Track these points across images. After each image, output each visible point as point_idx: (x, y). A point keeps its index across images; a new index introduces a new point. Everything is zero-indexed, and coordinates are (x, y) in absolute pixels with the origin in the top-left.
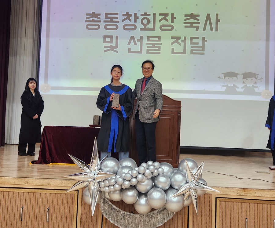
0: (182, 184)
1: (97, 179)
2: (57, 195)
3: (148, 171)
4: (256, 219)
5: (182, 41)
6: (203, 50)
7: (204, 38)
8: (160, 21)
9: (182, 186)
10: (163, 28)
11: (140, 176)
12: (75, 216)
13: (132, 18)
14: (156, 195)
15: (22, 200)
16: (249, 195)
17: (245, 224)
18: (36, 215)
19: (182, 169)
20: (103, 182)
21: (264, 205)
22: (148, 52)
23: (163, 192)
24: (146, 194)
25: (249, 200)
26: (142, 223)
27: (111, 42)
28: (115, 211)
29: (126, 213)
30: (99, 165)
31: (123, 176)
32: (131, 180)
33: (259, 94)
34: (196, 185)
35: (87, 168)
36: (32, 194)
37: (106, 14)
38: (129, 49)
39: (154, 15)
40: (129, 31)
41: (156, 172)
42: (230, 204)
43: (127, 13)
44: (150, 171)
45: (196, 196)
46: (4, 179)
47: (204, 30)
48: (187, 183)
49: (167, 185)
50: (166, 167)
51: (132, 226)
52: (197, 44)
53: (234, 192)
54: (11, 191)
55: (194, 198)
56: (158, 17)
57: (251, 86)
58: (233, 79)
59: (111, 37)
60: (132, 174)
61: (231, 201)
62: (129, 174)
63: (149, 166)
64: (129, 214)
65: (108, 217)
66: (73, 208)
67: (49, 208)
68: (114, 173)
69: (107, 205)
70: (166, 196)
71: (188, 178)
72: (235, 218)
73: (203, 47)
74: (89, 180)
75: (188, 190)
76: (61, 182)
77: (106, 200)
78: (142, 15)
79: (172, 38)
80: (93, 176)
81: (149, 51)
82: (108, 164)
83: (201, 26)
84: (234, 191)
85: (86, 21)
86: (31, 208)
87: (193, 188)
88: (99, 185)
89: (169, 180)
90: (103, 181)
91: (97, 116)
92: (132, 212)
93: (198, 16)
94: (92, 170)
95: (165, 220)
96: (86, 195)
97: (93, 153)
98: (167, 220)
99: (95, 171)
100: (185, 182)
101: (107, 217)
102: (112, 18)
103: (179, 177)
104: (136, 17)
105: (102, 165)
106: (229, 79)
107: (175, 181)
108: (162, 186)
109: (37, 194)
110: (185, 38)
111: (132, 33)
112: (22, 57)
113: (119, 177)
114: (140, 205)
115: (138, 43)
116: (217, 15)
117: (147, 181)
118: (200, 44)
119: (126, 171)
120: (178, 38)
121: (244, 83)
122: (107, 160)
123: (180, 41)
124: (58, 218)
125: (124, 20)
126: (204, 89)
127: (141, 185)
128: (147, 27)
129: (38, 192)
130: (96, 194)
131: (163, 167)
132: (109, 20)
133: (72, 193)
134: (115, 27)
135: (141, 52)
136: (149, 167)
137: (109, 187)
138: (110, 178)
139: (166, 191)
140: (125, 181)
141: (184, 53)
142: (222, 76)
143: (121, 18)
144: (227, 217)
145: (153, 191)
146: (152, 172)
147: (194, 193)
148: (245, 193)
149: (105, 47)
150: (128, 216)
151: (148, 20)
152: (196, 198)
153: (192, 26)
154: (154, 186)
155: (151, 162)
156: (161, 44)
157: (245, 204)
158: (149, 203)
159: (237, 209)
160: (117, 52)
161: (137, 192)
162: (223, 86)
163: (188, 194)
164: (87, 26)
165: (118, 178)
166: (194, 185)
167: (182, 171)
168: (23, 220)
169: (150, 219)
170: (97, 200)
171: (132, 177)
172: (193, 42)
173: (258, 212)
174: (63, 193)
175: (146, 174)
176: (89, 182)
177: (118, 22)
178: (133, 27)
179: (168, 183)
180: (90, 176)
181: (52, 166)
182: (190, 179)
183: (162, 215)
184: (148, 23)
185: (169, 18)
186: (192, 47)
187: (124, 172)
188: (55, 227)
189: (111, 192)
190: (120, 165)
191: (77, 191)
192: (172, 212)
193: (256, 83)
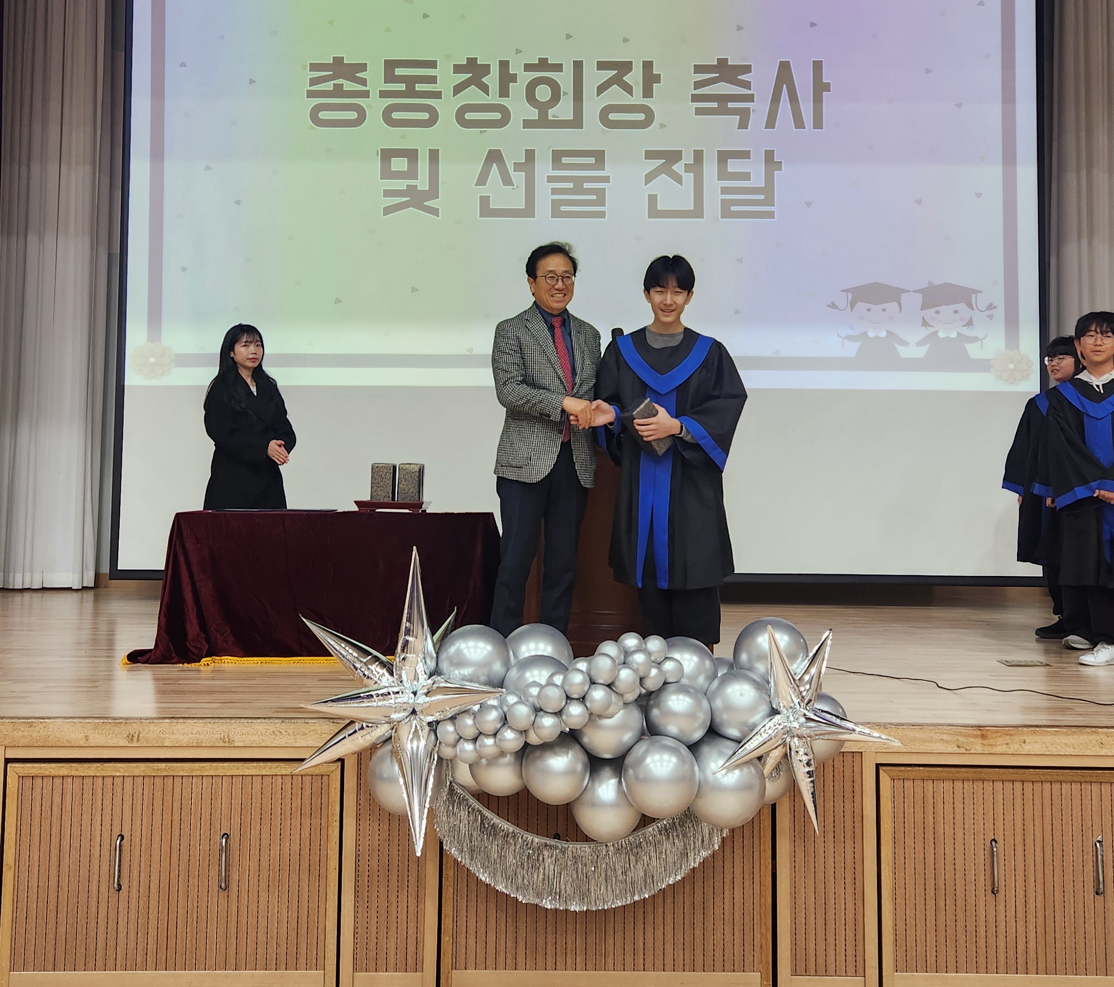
0: (757, 718)
1: (427, 711)
2: (257, 781)
3: (625, 674)
4: (1029, 842)
5: (688, 168)
6: (770, 201)
7: (769, 155)
8: (601, 89)
9: (755, 726)
10: (612, 117)
11: (598, 694)
12: (334, 863)
13: (492, 80)
14: (658, 764)
15: (117, 810)
16: (1000, 750)
17: (988, 862)
18: (175, 866)
19: (750, 660)
20: (449, 722)
22: (556, 213)
23: (684, 751)
24: (618, 764)
25: (1002, 770)
26: (603, 875)
27: (412, 173)
28: (495, 835)
29: (536, 840)
30: (432, 657)
31: (532, 696)
32: (565, 711)
33: (983, 366)
34: (809, 719)
35: (384, 671)
36: (158, 781)
37: (390, 65)
38: (484, 201)
39: (578, 66)
40: (481, 132)
41: (654, 677)
42: (931, 788)
43: (472, 62)
44: (635, 671)
45: (812, 762)
46: (41, 726)
47: (771, 123)
48: (774, 712)
49: (697, 725)
50: (687, 656)
51: (563, 892)
52: (746, 176)
53: (947, 742)
54: (73, 773)
55: (801, 771)
56: (593, 78)
57: (954, 335)
58: (884, 310)
59: (411, 155)
60: (566, 688)
61: (934, 776)
62: (556, 686)
63: (627, 653)
64: (550, 842)
65: (468, 861)
66: (324, 832)
67: (226, 836)
68: (490, 683)
69: (463, 814)
70: (696, 768)
71: (776, 692)
72: (949, 841)
73: (768, 190)
74: (395, 716)
75: (780, 742)
76: (272, 728)
77: (459, 791)
78: (528, 67)
79: (650, 155)
80: (411, 701)
81: (562, 209)
82: (465, 651)
83: (759, 109)
84: (945, 737)
85: (311, 94)
86: (157, 838)
87: (799, 732)
88: (433, 737)
89: (705, 703)
90: (453, 719)
91: (385, 467)
92: (557, 836)
93: (747, 69)
94: (404, 678)
95: (691, 858)
96: (381, 778)
97: (406, 611)
98: (697, 860)
99: (415, 683)
100: (764, 709)
101: (464, 859)
102: (411, 81)
103: (740, 693)
104: (507, 78)
105: (443, 656)
106: (869, 310)
107: (729, 708)
108: (681, 730)
109: (178, 781)
110: (698, 156)
111: (492, 138)
112: (49, 238)
113: (516, 700)
114: (596, 804)
115: (518, 177)
116: (818, 66)
117: (622, 711)
118: (758, 180)
119: (541, 675)
120: (673, 157)
121: (925, 323)
122: (463, 636)
123: (678, 168)
124: (264, 874)
125: (458, 89)
127: (598, 727)
128: (552, 113)
129: (182, 773)
130: (425, 771)
132: (402, 87)
133: (317, 772)
134: (425, 116)
135: (528, 211)
136: (630, 659)
137: (475, 740)
138: (476, 708)
139: (694, 747)
140: (542, 717)
141: (697, 212)
142: (842, 300)
143: (447, 78)
144: (921, 838)
145: (647, 752)
146: (642, 674)
147: (802, 751)
148: (985, 742)
149: (388, 193)
150: (546, 853)
151: (555, 86)
152: (811, 769)
153: (723, 111)
154: (651, 731)
155: (636, 637)
156: (606, 179)
157: (988, 786)
158: (632, 796)
159: (959, 805)
160: (435, 212)
161: (583, 757)
162: (849, 338)
163: (776, 755)
164: (314, 112)
165: (510, 707)
166: (802, 720)
167: (750, 669)
168: (125, 887)
169: (632, 858)
170: (429, 793)
171: (568, 697)
172: (729, 170)
173: (1038, 814)
174: (284, 772)
175: (621, 686)
176: (395, 726)
177: (437, 95)
178: (497, 116)
179: (703, 719)
180: (399, 700)
181: (210, 668)
182: (786, 696)
183: (676, 841)
184: (556, 97)
185: (635, 78)
186: (724, 191)
187: (531, 680)
188: (255, 910)
189: (484, 761)
190: (511, 653)
191: (339, 764)
192: (714, 827)
193: (970, 323)
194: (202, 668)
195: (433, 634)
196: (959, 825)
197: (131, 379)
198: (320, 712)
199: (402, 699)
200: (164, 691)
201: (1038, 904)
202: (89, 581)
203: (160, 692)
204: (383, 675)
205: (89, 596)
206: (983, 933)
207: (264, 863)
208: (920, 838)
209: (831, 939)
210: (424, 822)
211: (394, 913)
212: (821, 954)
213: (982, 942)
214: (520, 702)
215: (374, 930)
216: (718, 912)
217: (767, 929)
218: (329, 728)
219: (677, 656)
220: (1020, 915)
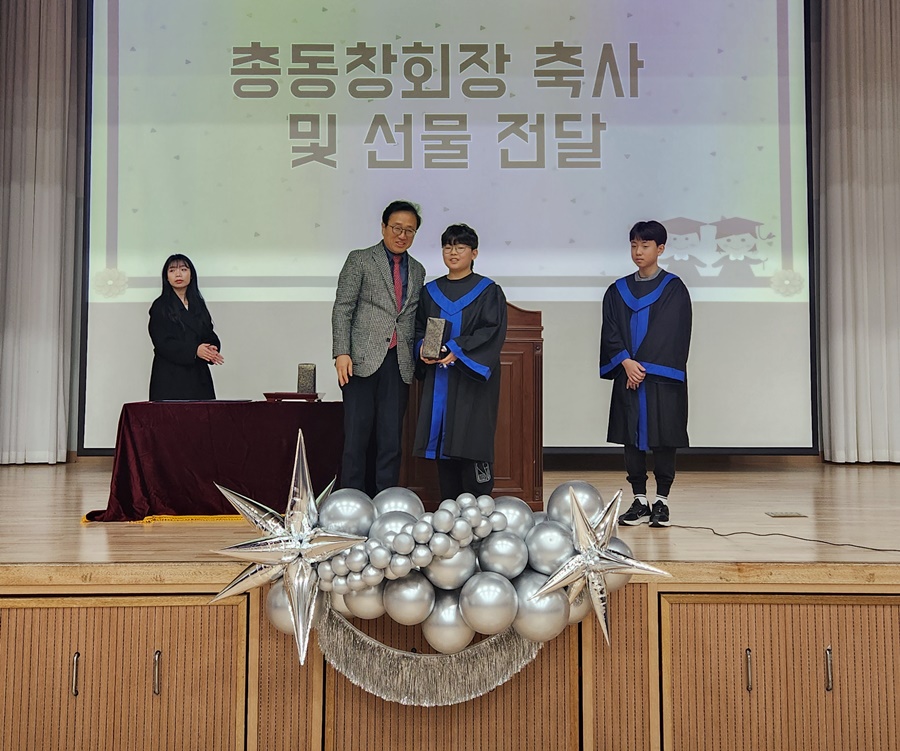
0: (562, 557)
1: (311, 554)
2: (182, 611)
3: (460, 525)
4: (775, 650)
5: (532, 128)
6: (596, 154)
7: (596, 118)
8: (464, 66)
9: (561, 563)
10: (473, 88)
11: (439, 540)
12: (242, 672)
13: (377, 60)
14: (488, 593)
15: (74, 633)
16: (752, 580)
17: (744, 665)
18: (119, 676)
19: (559, 513)
20: (327, 563)
22: (429, 164)
23: (507, 583)
24: (456, 593)
26: (448, 680)
27: (315, 134)
28: (365, 649)
29: (396, 653)
30: (314, 513)
31: (389, 542)
32: (414, 553)
33: (764, 282)
34: (602, 558)
35: (278, 524)
36: (106, 611)
37: (297, 49)
38: (372, 155)
39: (445, 48)
40: (369, 101)
41: (484, 527)
42: (700, 610)
43: (361, 45)
44: (469, 522)
45: (605, 591)
46: (15, 569)
47: (597, 93)
48: (576, 552)
49: (517, 563)
50: (511, 511)
51: (417, 692)
52: (578, 135)
53: (712, 574)
54: (40, 605)
55: (596, 597)
56: (457, 57)
57: (741, 258)
58: (687, 239)
59: (314, 119)
60: (415, 536)
61: (702, 601)
62: (407, 534)
63: (463, 509)
64: (407, 654)
65: (344, 670)
66: (234, 647)
67: (159, 653)
69: (340, 633)
70: (516, 596)
71: (577, 537)
72: (714, 651)
73: (595, 146)
74: (285, 559)
75: (581, 575)
76: (193, 569)
77: (337, 616)
78: (406, 50)
79: (502, 118)
80: (298, 547)
81: (434, 161)
82: (340, 508)
83: (588, 81)
84: (711, 571)
85: (234, 72)
86: (105, 654)
87: (594, 568)
88: (315, 572)
89: (523, 547)
90: (329, 560)
92: (414, 651)
93: (578, 50)
94: (293, 530)
95: (515, 666)
96: (276, 607)
97: (293, 479)
98: (519, 667)
99: (301, 533)
100: (568, 551)
101: (342, 669)
102: (313, 61)
103: (551, 538)
104: (389, 59)
105: (323, 512)
106: (675, 239)
107: (542, 550)
108: (505, 567)
109: (121, 611)
110: (540, 118)
111: (378, 106)
112: (29, 186)
113: (377, 545)
114: (442, 625)
115: (399, 137)
116: (633, 47)
117: (458, 553)
118: (587, 136)
119: (397, 527)
120: (520, 119)
121: (719, 249)
122: (338, 497)
123: (525, 128)
124: (188, 681)
125: (350, 67)
127: (440, 565)
128: (425, 86)
129: (124, 605)
130: (309, 600)
132: (306, 66)
133: (228, 603)
134: (325, 88)
135: (407, 163)
136: (465, 513)
137: (346, 576)
138: (348, 552)
139: (515, 581)
140: (397, 555)
141: (540, 163)
143: (341, 59)
145: (477, 584)
146: (474, 525)
147: (596, 582)
148: (741, 574)
149: (296, 150)
150: (403, 663)
151: (427, 66)
152: (603, 596)
153: (559, 83)
154: (482, 568)
156: (468, 138)
157: (744, 608)
158: (467, 619)
159: (722, 623)
160: (333, 164)
161: (429, 588)
163: (578, 585)
164: (237, 86)
165: (372, 551)
166: (597, 558)
167: (560, 520)
168: (80, 692)
169: (470, 666)
170: (311, 617)
171: (416, 543)
172: (565, 130)
173: (782, 629)
174: (202, 603)
175: (457, 534)
176: (286, 566)
177: (334, 72)
178: (381, 88)
179: (522, 559)
180: (288, 547)
181: (151, 524)
182: (585, 541)
183: (503, 652)
184: (428, 74)
185: (489, 58)
186: (561, 146)
187: (389, 530)
188: (182, 709)
189: (354, 592)
190: (376, 510)
191: (246, 596)
192: (533, 642)
193: (754, 249)
194: (145, 525)
195: (316, 497)
196: (721, 636)
197: (95, 297)
198: (229, 557)
199: (291, 545)
200: (115, 542)
201: (783, 698)
202: (62, 458)
203: (111, 543)
204: (277, 527)
205: (62, 470)
206: (740, 721)
207: (188, 674)
208: (692, 649)
209: (624, 727)
210: (307, 639)
211: (289, 710)
212: (616, 737)
213: (739, 729)
214: (380, 547)
215: (273, 724)
216: (538, 707)
217: (575, 720)
218: (238, 569)
219: (503, 511)
220: (769, 707)
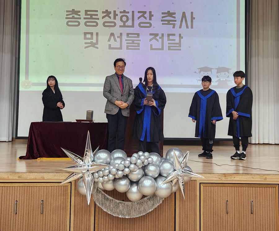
1: (91, 170)
2: (50, 188)
3: (139, 161)
4: (236, 201)
5: (160, 38)
6: (180, 46)
7: (180, 35)
8: (139, 18)
9: (170, 174)
10: (142, 25)
11: (132, 166)
12: (69, 207)
13: (112, 15)
14: (147, 183)
15: (16, 194)
16: (229, 179)
17: (226, 206)
18: (30, 208)
19: (169, 158)
20: (97, 173)
21: (242, 188)
22: (128, 49)
23: (153, 180)
24: (137, 183)
25: (229, 184)
26: (134, 210)
27: (92, 38)
28: (108, 200)
29: (118, 201)
30: (92, 157)
31: (116, 167)
32: (124, 170)
34: (183, 172)
36: (26, 188)
37: (86, 11)
38: (110, 45)
39: (133, 12)
40: (109, 28)
41: (146, 162)
42: (213, 188)
43: (107, 11)
44: (142, 160)
45: (184, 182)
47: (180, 27)
48: (175, 170)
49: (156, 173)
50: (154, 157)
51: (124, 213)
52: (174, 40)
54: (5, 186)
55: (181, 184)
56: (137, 15)
57: (224, 80)
59: (92, 34)
60: (125, 164)
61: (213, 185)
62: (122, 164)
63: (140, 156)
64: (121, 202)
65: (101, 206)
66: (66, 199)
67: (43, 201)
68: (107, 163)
69: (100, 195)
70: (156, 184)
71: (175, 165)
72: (217, 201)
73: (180, 44)
74: (83, 171)
75: (176, 177)
76: (54, 175)
77: (99, 189)
78: (121, 12)
79: (151, 34)
80: (87, 168)
81: (129, 47)
82: (101, 156)
83: (178, 23)
84: (216, 176)
85: (66, 18)
86: (25, 201)
87: (180, 175)
88: (93, 176)
89: (158, 168)
90: (97, 172)
92: (123, 200)
93: (175, 13)
94: (86, 162)
95: (155, 205)
96: (80, 186)
97: (86, 146)
98: (157, 206)
99: (88, 163)
100: (172, 170)
102: (91, 15)
103: (167, 166)
104: (115, 15)
105: (95, 157)
106: (204, 73)
107: (164, 169)
108: (152, 175)
109: (31, 188)
110: (163, 35)
111: (112, 30)
113: (113, 167)
114: (132, 193)
115: (118, 40)
116: (192, 13)
117: (138, 170)
118: (177, 41)
119: (119, 162)
120: (156, 35)
121: (217, 77)
122: (100, 152)
123: (158, 38)
124: (52, 210)
125: (103, 17)
126: (181, 84)
127: (132, 174)
128: (127, 24)
129: (31, 186)
130: (91, 185)
131: (152, 157)
132: (89, 17)
133: (65, 185)
134: (95, 24)
135: (121, 48)
136: (140, 158)
137: (103, 177)
138: (103, 169)
139: (155, 179)
140: (119, 170)
141: (162, 49)
142: (198, 71)
143: (100, 15)
144: (210, 200)
145: (144, 180)
146: (143, 161)
147: (181, 179)
148: (226, 177)
149: (86, 43)
150: (120, 204)
151: (127, 17)
152: (183, 184)
153: (169, 24)
154: (145, 175)
156: (140, 40)
157: (226, 188)
158: (140, 191)
159: (219, 192)
160: (97, 48)
161: (129, 181)
162: (199, 80)
163: (175, 180)
164: (67, 22)
165: (111, 169)
166: (181, 172)
167: (169, 160)
168: (17, 213)
169: (141, 206)
170: (91, 190)
171: (125, 167)
172: (170, 38)
173: (238, 194)
174: (57, 185)
175: (138, 164)
176: (84, 174)
177: (98, 19)
178: (113, 24)
179: (158, 172)
180: (84, 168)
182: (178, 166)
183: (151, 201)
184: (128, 20)
185: (147, 15)
186: (169, 44)
187: (116, 163)
188: (50, 218)
189: (105, 182)
190: (112, 156)
191: (70, 183)
192: (161, 198)
193: (228, 77)
194: (38, 161)
195: (93, 152)
196: (219, 197)
197: (21, 89)
198: (65, 171)
200: (28, 166)
201: (238, 216)
202: (11, 140)
204: (81, 161)
205: (10, 143)
207: (52, 208)
209: (188, 225)
210: (90, 197)
211: (84, 219)
213: (224, 225)
215: (79, 223)
216: (162, 218)
217: (173, 222)
218: (68, 174)
220: (233, 219)
